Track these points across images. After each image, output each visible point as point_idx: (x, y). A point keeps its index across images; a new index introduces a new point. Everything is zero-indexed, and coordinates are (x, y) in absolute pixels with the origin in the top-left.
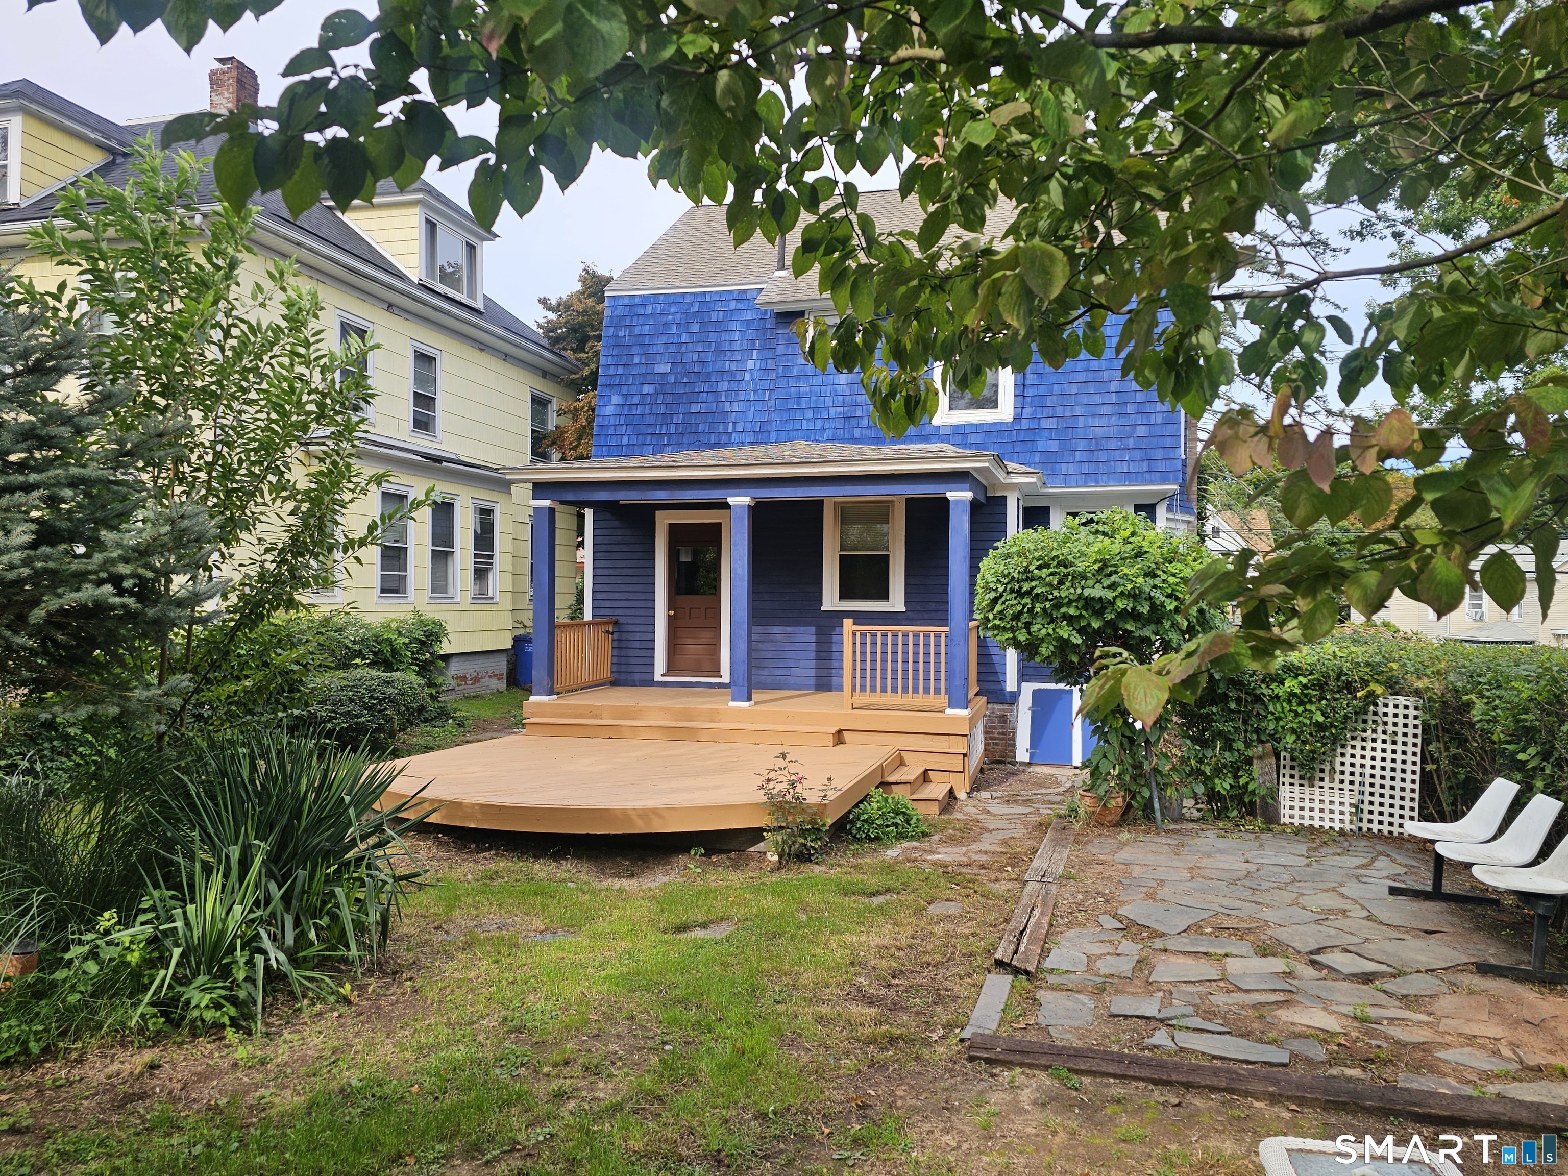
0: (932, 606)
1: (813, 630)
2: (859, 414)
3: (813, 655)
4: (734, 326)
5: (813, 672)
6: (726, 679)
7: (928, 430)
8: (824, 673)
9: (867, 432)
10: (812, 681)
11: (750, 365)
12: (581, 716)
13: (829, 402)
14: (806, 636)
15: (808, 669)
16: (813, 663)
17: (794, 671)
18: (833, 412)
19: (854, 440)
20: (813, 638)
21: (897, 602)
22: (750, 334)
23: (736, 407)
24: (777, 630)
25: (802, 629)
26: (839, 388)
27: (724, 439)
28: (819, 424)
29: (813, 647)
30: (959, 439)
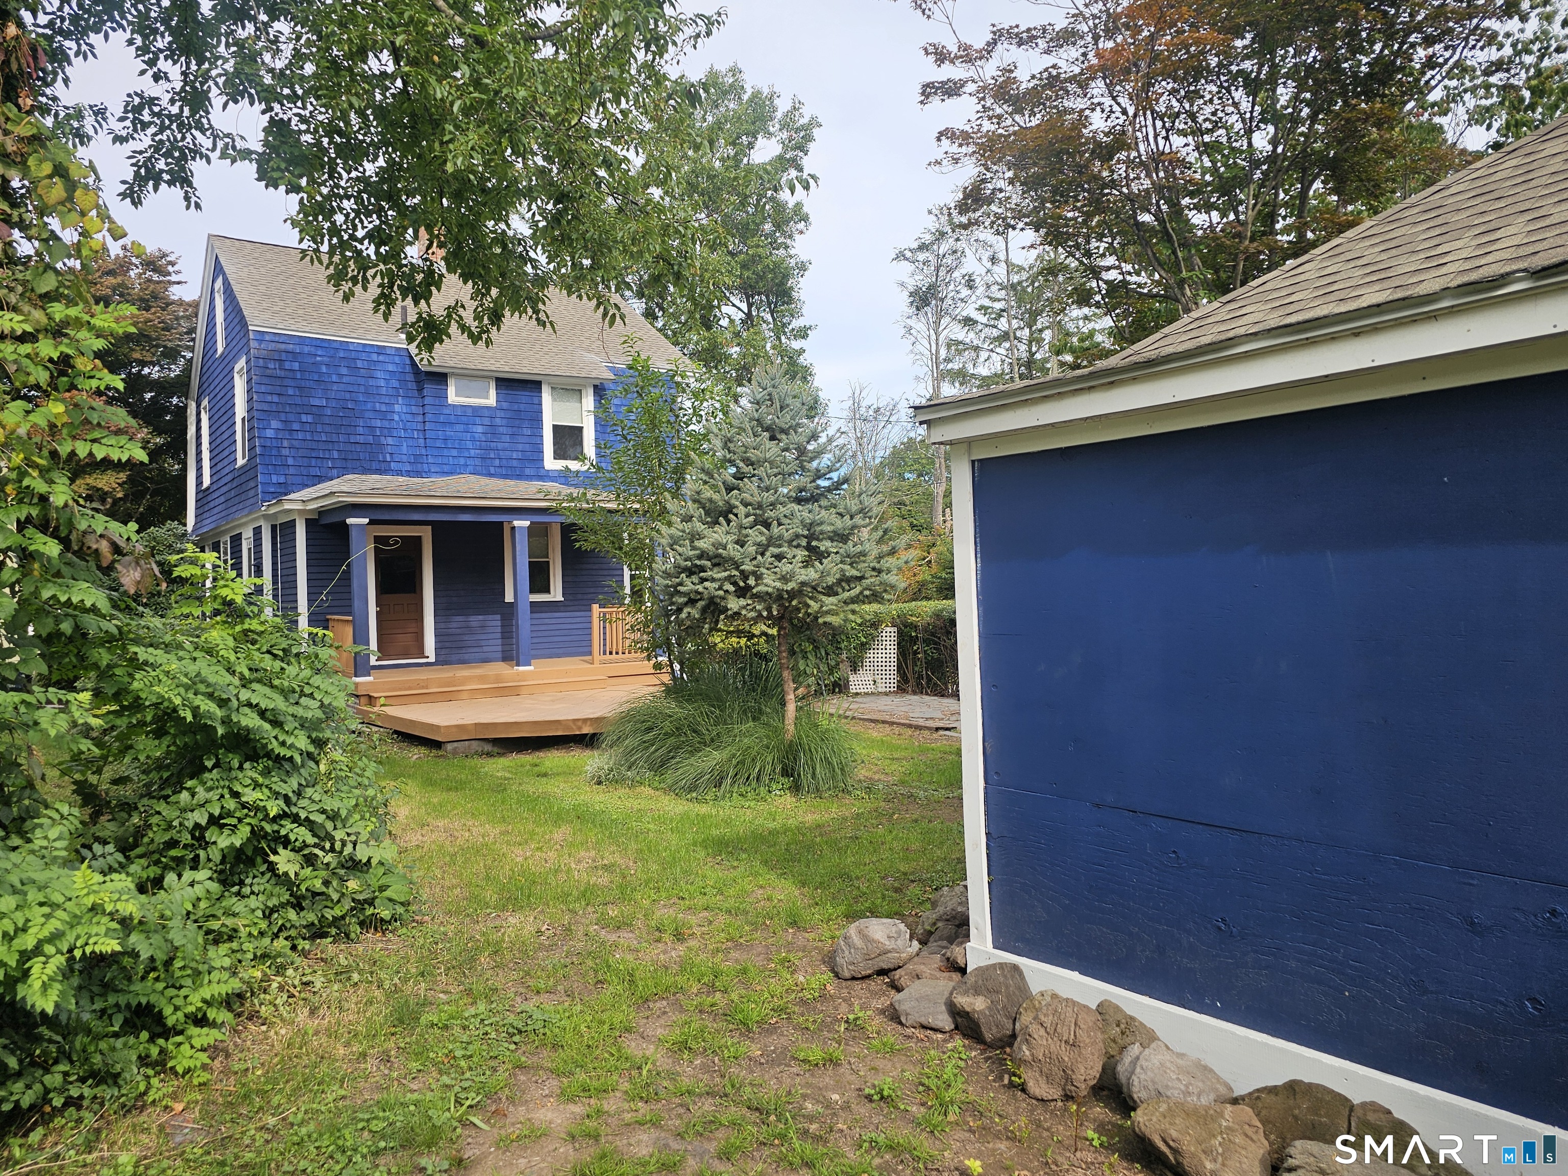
0: (580, 596)
1: (498, 617)
2: (492, 456)
3: (499, 635)
4: (379, 374)
5: (500, 648)
6: (432, 659)
7: (542, 473)
8: (507, 648)
9: (499, 470)
10: (500, 655)
11: (397, 408)
12: (410, 688)
13: (469, 444)
14: (495, 622)
15: (495, 644)
16: (499, 642)
17: (485, 649)
18: (472, 452)
19: (490, 475)
20: (499, 623)
21: (556, 594)
22: (395, 384)
23: (390, 441)
24: (472, 618)
25: (490, 617)
26: (476, 435)
27: (383, 466)
28: (462, 461)
29: (499, 629)
30: (563, 480)
